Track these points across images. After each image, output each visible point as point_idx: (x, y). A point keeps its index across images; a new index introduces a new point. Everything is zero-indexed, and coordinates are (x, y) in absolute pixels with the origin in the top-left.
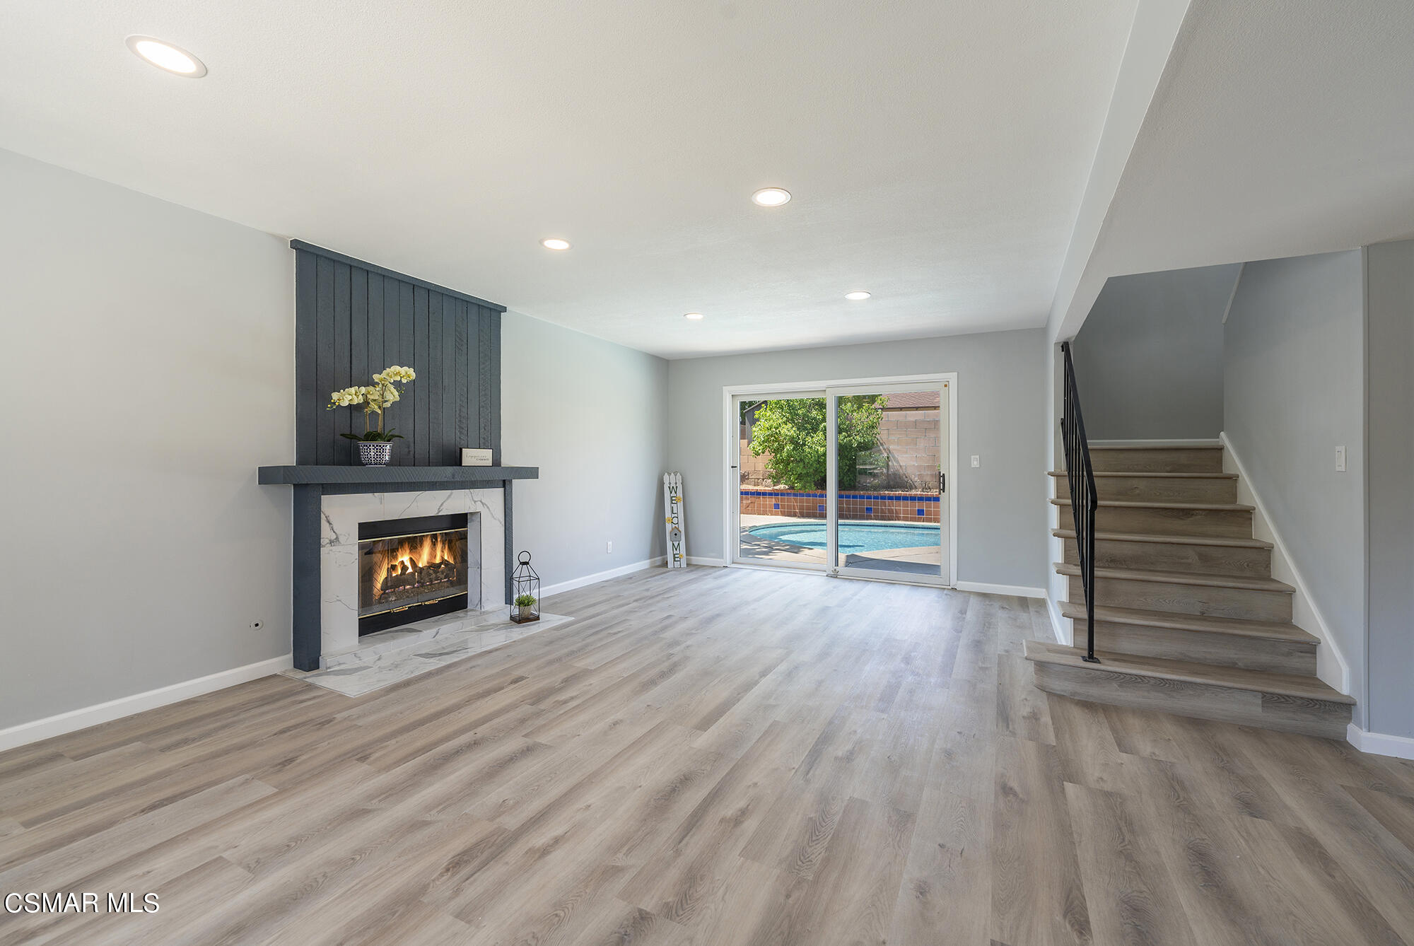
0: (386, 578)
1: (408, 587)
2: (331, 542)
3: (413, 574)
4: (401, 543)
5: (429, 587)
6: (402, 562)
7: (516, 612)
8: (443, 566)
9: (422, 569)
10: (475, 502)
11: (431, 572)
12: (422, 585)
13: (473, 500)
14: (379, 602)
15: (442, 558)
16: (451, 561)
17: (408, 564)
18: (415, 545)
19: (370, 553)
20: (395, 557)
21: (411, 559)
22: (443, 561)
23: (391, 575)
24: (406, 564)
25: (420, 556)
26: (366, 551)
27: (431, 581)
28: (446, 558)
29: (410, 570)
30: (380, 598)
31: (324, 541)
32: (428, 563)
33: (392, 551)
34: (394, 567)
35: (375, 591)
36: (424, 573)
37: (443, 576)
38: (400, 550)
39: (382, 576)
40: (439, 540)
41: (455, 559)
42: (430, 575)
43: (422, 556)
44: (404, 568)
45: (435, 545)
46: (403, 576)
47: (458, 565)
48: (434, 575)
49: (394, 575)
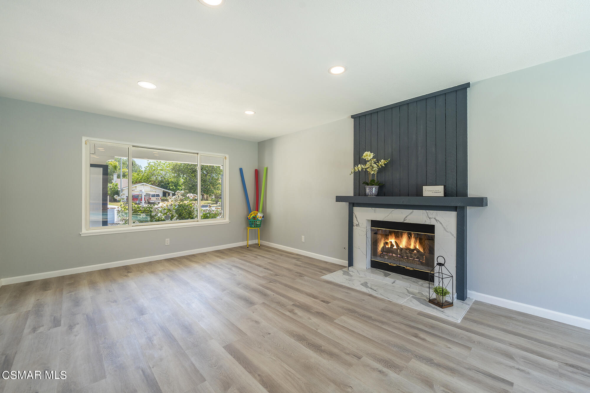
0: (383, 247)
1: (394, 255)
2: (357, 225)
3: (397, 250)
4: (391, 233)
5: (407, 260)
6: (391, 242)
7: (434, 296)
8: (415, 251)
9: (401, 249)
10: (430, 218)
11: (408, 252)
12: (402, 257)
13: (428, 217)
14: (380, 256)
15: (415, 247)
16: (421, 250)
17: (394, 243)
18: (398, 236)
19: (376, 233)
20: (388, 239)
21: (396, 242)
22: (416, 249)
23: (386, 247)
24: (393, 243)
25: (401, 242)
26: (374, 232)
27: (408, 257)
28: (417, 247)
29: (395, 247)
30: (381, 255)
31: (354, 224)
32: (406, 247)
33: (386, 236)
34: (387, 243)
35: (378, 251)
36: (403, 251)
37: (415, 257)
38: (390, 236)
39: (381, 245)
40: (413, 236)
41: (424, 250)
42: (407, 253)
43: (402, 242)
44: (392, 245)
45: (410, 238)
46: (391, 249)
47: (427, 254)
48: (409, 255)
49: (387, 247)
